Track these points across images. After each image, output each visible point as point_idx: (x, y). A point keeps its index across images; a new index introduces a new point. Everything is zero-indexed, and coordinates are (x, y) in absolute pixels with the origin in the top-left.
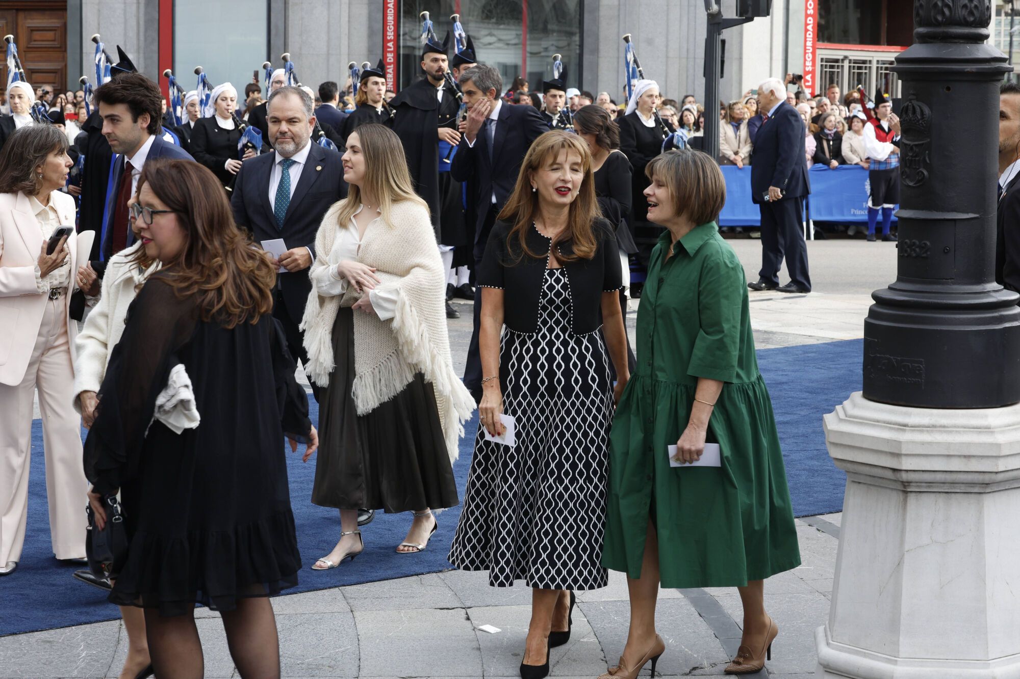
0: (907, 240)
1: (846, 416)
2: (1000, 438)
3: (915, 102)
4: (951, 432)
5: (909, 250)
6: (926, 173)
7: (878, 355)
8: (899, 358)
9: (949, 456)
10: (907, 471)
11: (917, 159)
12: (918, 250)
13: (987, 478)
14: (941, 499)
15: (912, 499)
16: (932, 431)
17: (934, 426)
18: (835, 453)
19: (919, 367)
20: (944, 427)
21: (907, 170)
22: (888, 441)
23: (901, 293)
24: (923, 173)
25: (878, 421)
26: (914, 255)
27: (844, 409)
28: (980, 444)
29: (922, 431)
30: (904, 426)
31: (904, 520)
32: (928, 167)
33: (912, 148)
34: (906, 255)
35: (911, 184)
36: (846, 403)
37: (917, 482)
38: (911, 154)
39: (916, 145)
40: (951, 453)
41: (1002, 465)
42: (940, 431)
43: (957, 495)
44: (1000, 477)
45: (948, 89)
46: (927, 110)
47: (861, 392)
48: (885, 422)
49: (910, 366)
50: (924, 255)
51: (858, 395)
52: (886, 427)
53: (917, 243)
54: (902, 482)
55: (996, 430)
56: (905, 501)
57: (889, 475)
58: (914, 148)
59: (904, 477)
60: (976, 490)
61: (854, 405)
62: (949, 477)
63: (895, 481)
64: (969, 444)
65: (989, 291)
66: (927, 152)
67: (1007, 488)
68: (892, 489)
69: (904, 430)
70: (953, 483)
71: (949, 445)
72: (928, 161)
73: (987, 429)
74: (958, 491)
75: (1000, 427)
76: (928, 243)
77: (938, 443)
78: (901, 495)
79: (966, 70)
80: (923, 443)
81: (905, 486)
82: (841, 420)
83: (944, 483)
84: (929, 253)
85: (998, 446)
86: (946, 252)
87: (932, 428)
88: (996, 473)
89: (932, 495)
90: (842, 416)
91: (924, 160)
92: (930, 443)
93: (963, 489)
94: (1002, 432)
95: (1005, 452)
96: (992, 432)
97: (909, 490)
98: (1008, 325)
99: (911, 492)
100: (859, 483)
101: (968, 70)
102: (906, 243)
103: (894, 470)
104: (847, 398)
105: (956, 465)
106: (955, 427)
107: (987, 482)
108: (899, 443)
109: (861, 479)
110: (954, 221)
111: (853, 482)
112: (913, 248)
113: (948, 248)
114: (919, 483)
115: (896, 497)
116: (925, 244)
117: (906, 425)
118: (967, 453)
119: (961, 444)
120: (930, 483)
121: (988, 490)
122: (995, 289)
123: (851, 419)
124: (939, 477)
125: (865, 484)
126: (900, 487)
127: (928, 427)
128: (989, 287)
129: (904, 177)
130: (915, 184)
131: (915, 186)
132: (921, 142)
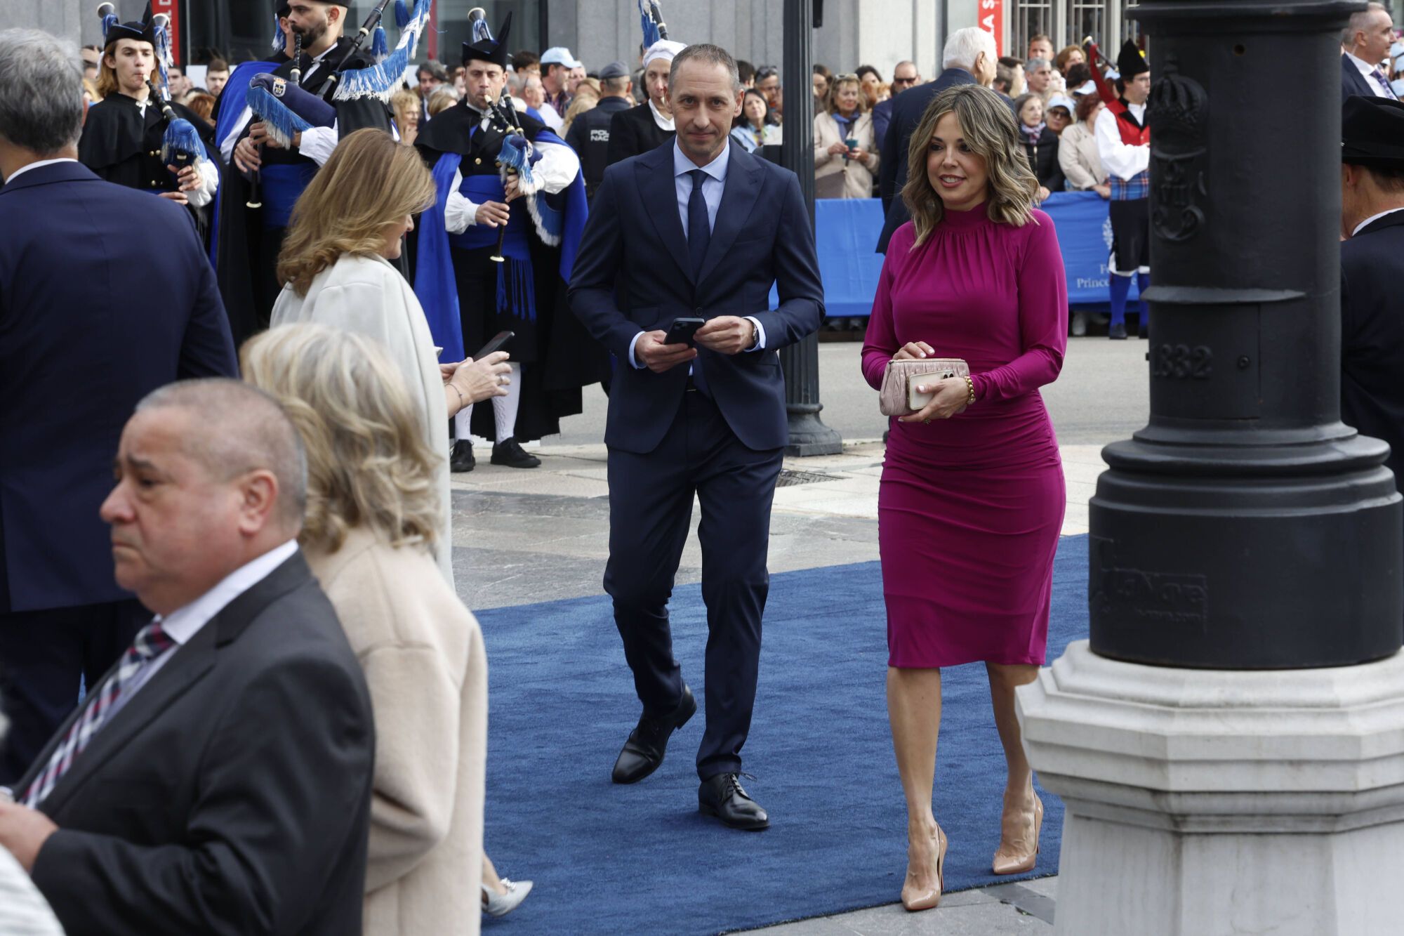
0: (1166, 346)
1: (1059, 688)
2: (1360, 726)
3: (1176, 78)
4: (1262, 715)
5: (1170, 364)
6: (1199, 214)
7: (1117, 570)
8: (1157, 575)
9: (1260, 762)
10: (1179, 793)
11: (1182, 187)
12: (1187, 363)
13: (1336, 804)
14: (1248, 848)
15: (1191, 849)
16: (1226, 715)
17: (1229, 705)
18: (1040, 761)
19: (1197, 590)
20: (1249, 705)
21: (1163, 209)
22: (1139, 736)
24: (1193, 214)
25: (1120, 697)
26: (1181, 373)
27: (1054, 674)
28: (1320, 738)
29: (1205, 715)
30: (1169, 707)
31: (1177, 888)
32: (1205, 203)
33: (1171, 168)
34: (1165, 374)
35: (1172, 236)
36: (1059, 663)
37: (1199, 815)
38: (1169, 178)
39: (1180, 162)
40: (1264, 756)
41: (1364, 778)
42: (1242, 715)
43: (1281, 839)
44: (1362, 801)
45: (1240, 49)
46: (1199, 93)
47: (1087, 642)
48: (1133, 699)
49: (1180, 590)
50: (1201, 374)
51: (1080, 647)
52: (1135, 709)
53: (1186, 349)
54: (1172, 815)
55: (1349, 709)
56: (1178, 851)
57: (1145, 801)
58: (1176, 166)
59: (1175, 804)
60: (1316, 827)
61: (1075, 668)
62: (1261, 804)
63: (1158, 813)
64: (1298, 739)
65: (1328, 441)
66: (1201, 173)
67: (1377, 821)
68: (1152, 830)
69: (1171, 714)
70: (1270, 815)
71: (1258, 740)
72: (1203, 191)
73: (1334, 709)
74: (1281, 830)
75: (1358, 703)
76: (1207, 350)
77: (1239, 739)
78: (1170, 840)
79: (1274, 12)
80: (1208, 739)
81: (1176, 824)
82: (1049, 697)
83: (1253, 815)
84: (1209, 369)
85: (1356, 740)
86: (1242, 366)
87: (1225, 708)
88: (1354, 793)
89: (1231, 841)
90: (1050, 688)
91: (1196, 189)
92: (1222, 739)
93: (1290, 825)
94: (1363, 713)
95: (1369, 751)
96: (1343, 714)
97: (1185, 830)
98: (1366, 504)
99: (1189, 834)
100: (1089, 819)
101: (1278, 11)
102: (1165, 351)
103: (1155, 792)
105: (1273, 780)
106: (1270, 704)
107: (1336, 811)
108: (1162, 739)
109: (1092, 811)
110: (1258, 305)
111: (1077, 817)
112: (1179, 359)
113: (1246, 359)
114: (1203, 816)
115: (1160, 845)
116: (1202, 352)
117: (1174, 704)
118: (1295, 756)
119: (1284, 738)
120: (1225, 816)
121: (1340, 827)
122: (1341, 435)
123: (1068, 695)
124: (1243, 804)
125: (1098, 820)
126: (1167, 825)
127: (1219, 706)
128: (1327, 431)
129: (1157, 223)
130: (1179, 236)
131: (1179, 239)
132: (1189, 155)
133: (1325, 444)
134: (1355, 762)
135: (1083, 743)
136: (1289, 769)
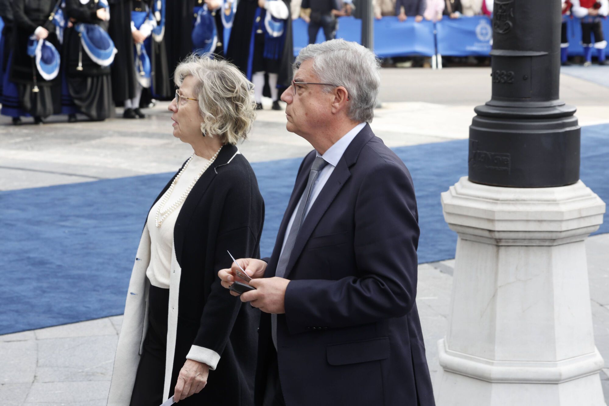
0: (498, 71)
1: (457, 193)
2: (563, 208)
4: (528, 204)
5: (499, 78)
6: (511, 24)
7: (478, 151)
8: (493, 153)
9: (528, 221)
10: (499, 231)
11: (505, 14)
12: (505, 78)
13: (554, 236)
14: (523, 250)
15: (502, 251)
16: (516, 204)
17: (517, 200)
18: (449, 219)
19: (507, 159)
20: (524, 200)
21: (498, 22)
22: (485, 211)
23: (494, 108)
24: (508, 24)
25: (479, 197)
26: (503, 81)
27: (455, 189)
28: (549, 212)
29: (509, 204)
30: (496, 201)
31: (497, 265)
32: (513, 20)
33: (501, 7)
34: (497, 81)
35: (501, 32)
36: (457, 185)
38: (500, 11)
39: (504, 5)
40: (529, 218)
41: (564, 227)
42: (522, 204)
43: (535, 248)
44: (563, 235)
47: (467, 177)
48: (483, 198)
49: (501, 159)
50: (510, 81)
51: (465, 179)
52: (484, 201)
53: (505, 73)
54: (496, 239)
55: (560, 202)
56: (498, 252)
57: (487, 234)
58: (503, 7)
59: (497, 235)
60: (547, 244)
61: (463, 187)
62: (528, 236)
63: (491, 238)
64: (542, 212)
66: (512, 9)
67: (568, 242)
68: (489, 244)
69: (496, 203)
70: (531, 239)
71: (528, 213)
72: (512, 15)
73: (554, 202)
74: (535, 245)
75: (563, 200)
76: (513, 73)
77: (521, 212)
78: (495, 249)
80: (509, 212)
81: (497, 242)
82: (454, 197)
83: (525, 239)
84: (513, 80)
85: (562, 213)
86: (525, 79)
87: (516, 201)
88: (561, 232)
89: (517, 248)
90: (454, 193)
91: (510, 15)
92: (514, 212)
93: (538, 243)
94: (565, 204)
95: (566, 217)
96: (558, 204)
97: (500, 244)
98: (568, 129)
99: (502, 246)
100: (466, 240)
102: (497, 73)
103: (490, 231)
104: (457, 181)
105: (532, 227)
106: (532, 200)
107: (554, 238)
108: (493, 212)
109: (468, 237)
110: (531, 57)
111: (462, 239)
112: (503, 76)
113: (526, 76)
114: (507, 239)
115: (491, 250)
116: (510, 74)
117: (498, 200)
118: (540, 219)
119: (536, 212)
120: (515, 240)
121: (555, 244)
122: (560, 104)
123: (460, 196)
124: (521, 235)
125: (470, 241)
126: (495, 243)
127: (513, 201)
128: (555, 103)
129: (496, 27)
130: (504, 31)
131: (503, 33)
132: (507, 2)
133: (554, 107)
134: (561, 221)
135: (465, 213)
136: (538, 223)
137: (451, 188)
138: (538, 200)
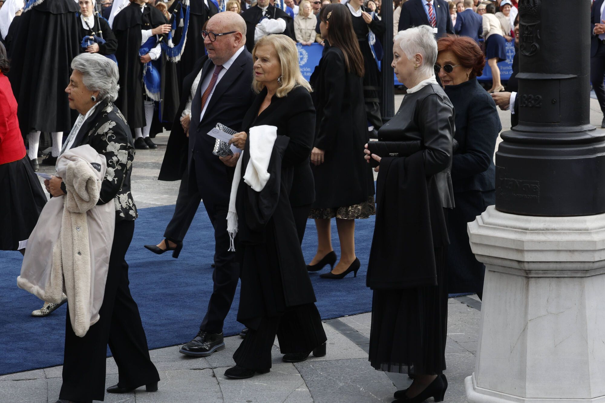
0: (525, 95)
1: (484, 224)
2: (596, 237)
4: (560, 233)
5: (526, 102)
6: (537, 46)
7: (506, 179)
8: (521, 181)
9: (558, 251)
10: (528, 262)
11: (531, 36)
12: (533, 102)
13: (587, 266)
14: (554, 282)
15: (532, 282)
17: (547, 229)
18: (476, 250)
19: (536, 186)
20: (555, 230)
21: (524, 44)
22: (514, 241)
23: (522, 133)
24: (535, 46)
25: (507, 227)
26: (530, 105)
27: (482, 218)
28: (581, 242)
29: (538, 233)
30: (525, 230)
31: (527, 297)
32: (539, 41)
33: (527, 28)
34: (524, 106)
35: (527, 54)
37: (536, 270)
38: (526, 32)
39: (530, 26)
40: (560, 249)
41: (597, 257)
42: (552, 233)
43: (565, 279)
44: (596, 265)
48: (511, 227)
49: (529, 187)
50: (538, 105)
51: (492, 208)
52: (512, 231)
53: (533, 97)
54: (525, 270)
55: (592, 231)
56: (528, 284)
57: (515, 265)
58: (529, 27)
59: (527, 266)
60: (579, 275)
61: (490, 216)
62: (558, 266)
63: (520, 269)
64: (573, 242)
65: (586, 131)
66: (538, 31)
67: (602, 273)
68: (518, 276)
69: (526, 233)
70: (562, 270)
71: (558, 243)
72: (539, 37)
73: (586, 231)
74: (566, 276)
75: (595, 229)
76: (540, 97)
77: (551, 242)
78: (525, 280)
80: (539, 242)
81: (527, 274)
82: (480, 226)
83: (556, 270)
84: (541, 104)
85: (594, 242)
86: (553, 103)
87: (546, 230)
88: (593, 262)
89: (548, 280)
90: (481, 223)
91: (536, 36)
92: (544, 242)
94: (597, 233)
95: (599, 247)
96: (590, 233)
97: (530, 276)
98: (599, 155)
99: (532, 277)
100: (494, 272)
102: (524, 97)
103: (519, 262)
105: (563, 257)
106: (562, 229)
107: (587, 269)
108: (522, 242)
109: (496, 269)
110: (559, 80)
111: (490, 271)
112: (530, 100)
113: (555, 100)
114: (537, 270)
115: (520, 282)
116: (538, 97)
117: (527, 229)
118: (572, 249)
119: (568, 242)
120: (545, 271)
121: (589, 275)
122: (590, 129)
123: (487, 225)
124: (552, 266)
125: (498, 272)
126: (524, 274)
127: (543, 230)
128: (586, 127)
129: (522, 49)
130: (529, 54)
131: (530, 55)
132: (534, 24)
133: (584, 132)
134: (594, 251)
135: (493, 244)
136: (569, 253)
137: (478, 217)
138: (569, 230)
